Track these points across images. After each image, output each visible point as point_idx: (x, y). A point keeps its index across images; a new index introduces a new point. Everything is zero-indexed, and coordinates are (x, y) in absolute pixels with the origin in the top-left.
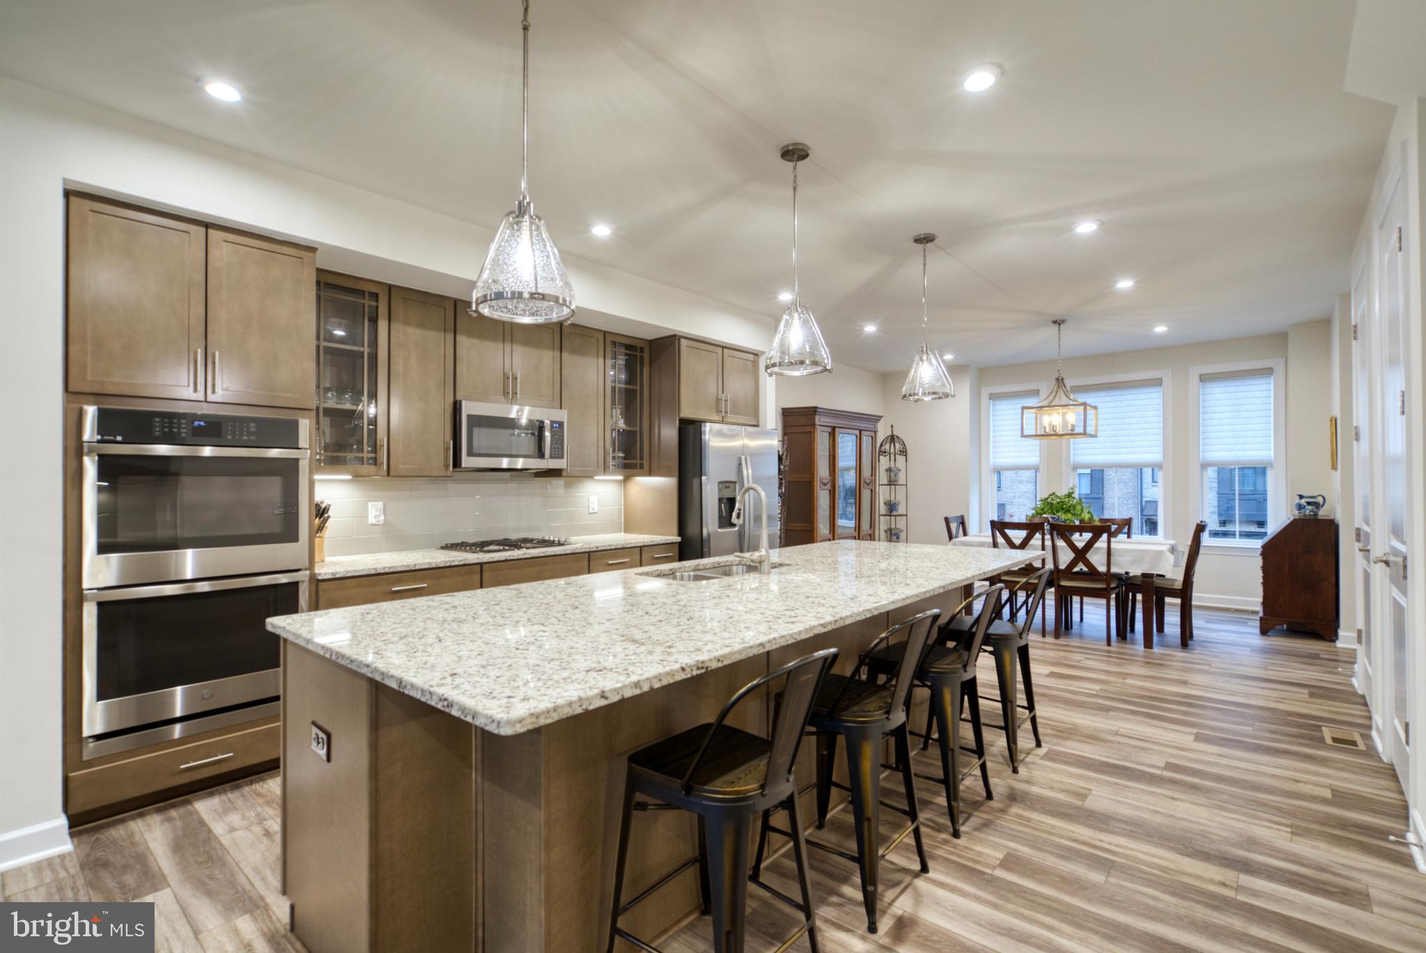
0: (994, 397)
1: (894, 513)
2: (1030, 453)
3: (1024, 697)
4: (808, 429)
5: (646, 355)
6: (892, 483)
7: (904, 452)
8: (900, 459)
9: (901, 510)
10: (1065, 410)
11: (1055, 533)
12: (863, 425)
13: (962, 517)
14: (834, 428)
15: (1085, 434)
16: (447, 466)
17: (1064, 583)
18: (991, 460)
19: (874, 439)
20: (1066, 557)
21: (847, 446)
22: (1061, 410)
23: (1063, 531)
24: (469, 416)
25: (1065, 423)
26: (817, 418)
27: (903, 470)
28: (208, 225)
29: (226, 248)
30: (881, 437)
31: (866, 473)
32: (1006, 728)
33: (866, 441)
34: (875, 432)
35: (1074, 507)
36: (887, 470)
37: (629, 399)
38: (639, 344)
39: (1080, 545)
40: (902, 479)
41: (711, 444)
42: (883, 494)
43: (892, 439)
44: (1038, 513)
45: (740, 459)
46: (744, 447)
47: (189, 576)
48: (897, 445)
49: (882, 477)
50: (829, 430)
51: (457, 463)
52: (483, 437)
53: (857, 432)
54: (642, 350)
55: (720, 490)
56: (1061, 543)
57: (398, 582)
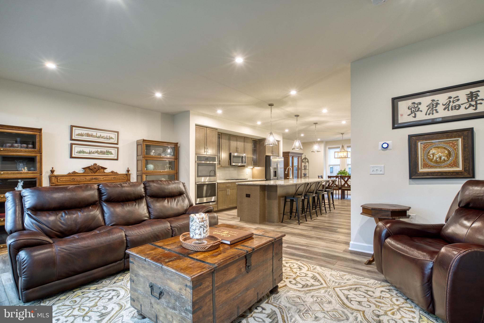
0: (329, 148)
1: (306, 176)
2: (338, 162)
3: (332, 201)
4: (287, 157)
5: (258, 142)
6: (305, 169)
7: (308, 162)
8: (307, 163)
9: (307, 175)
10: (344, 152)
11: (341, 178)
12: (299, 155)
13: (322, 176)
14: (293, 156)
15: (347, 157)
16: (229, 165)
17: (343, 188)
18: (329, 163)
19: (301, 159)
20: (343, 183)
21: (295, 160)
22: (343, 152)
23: (342, 177)
24: (233, 156)
25: (344, 155)
26: (290, 154)
27: (308, 166)
28: (207, 127)
29: (208, 130)
30: (303, 158)
31: (300, 166)
32: (329, 205)
33: (300, 159)
34: (302, 157)
35: (345, 173)
36: (304, 166)
37: (255, 151)
38: (257, 140)
39: (346, 180)
40: (307, 168)
41: (272, 160)
42: (303, 172)
43: (305, 158)
44: (338, 174)
45: (277, 163)
46: (278, 160)
47: (203, 181)
48: (306, 160)
49: (303, 168)
50: (292, 157)
51: (231, 164)
52: (235, 159)
53: (298, 157)
54: (257, 141)
55: (274, 170)
56: (342, 180)
57: (227, 184)
